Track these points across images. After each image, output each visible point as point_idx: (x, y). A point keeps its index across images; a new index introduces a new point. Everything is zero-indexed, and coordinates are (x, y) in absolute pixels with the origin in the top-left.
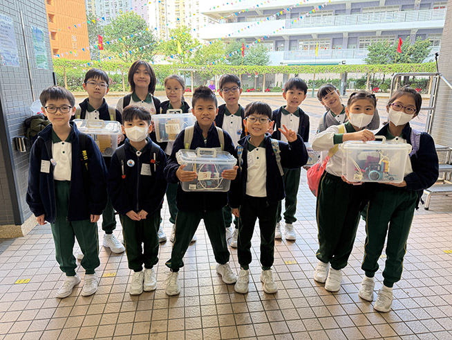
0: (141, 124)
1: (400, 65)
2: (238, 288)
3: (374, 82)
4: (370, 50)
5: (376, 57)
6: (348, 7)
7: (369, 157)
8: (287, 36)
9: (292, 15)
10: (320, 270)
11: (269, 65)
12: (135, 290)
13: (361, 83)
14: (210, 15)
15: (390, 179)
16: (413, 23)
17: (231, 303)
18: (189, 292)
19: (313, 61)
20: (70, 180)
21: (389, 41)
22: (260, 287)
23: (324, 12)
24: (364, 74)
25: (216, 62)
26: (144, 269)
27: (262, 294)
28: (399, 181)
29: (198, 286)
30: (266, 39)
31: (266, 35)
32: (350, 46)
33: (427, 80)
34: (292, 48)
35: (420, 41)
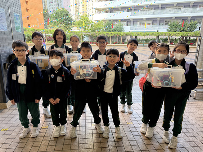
0: (57, 58)
1: (183, 32)
2: (104, 135)
3: (171, 40)
4: (169, 26)
5: (172, 29)
6: (160, 6)
7: (164, 75)
8: (132, 19)
9: (134, 10)
10: (144, 128)
11: (124, 32)
12: (56, 135)
13: (166, 40)
14: (98, 9)
15: (174, 85)
16: (189, 14)
17: (100, 142)
18: (81, 137)
19: (144, 30)
20: (25, 83)
21: (178, 22)
22: (115, 135)
23: (149, 8)
24: (167, 36)
25: (100, 30)
26: (60, 125)
27: (115, 138)
28: (179, 87)
29: (86, 134)
30: (122, 20)
31: (122, 18)
32: (161, 24)
33: (196, 39)
34: (134, 25)
35: (193, 22)
